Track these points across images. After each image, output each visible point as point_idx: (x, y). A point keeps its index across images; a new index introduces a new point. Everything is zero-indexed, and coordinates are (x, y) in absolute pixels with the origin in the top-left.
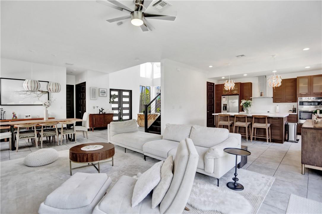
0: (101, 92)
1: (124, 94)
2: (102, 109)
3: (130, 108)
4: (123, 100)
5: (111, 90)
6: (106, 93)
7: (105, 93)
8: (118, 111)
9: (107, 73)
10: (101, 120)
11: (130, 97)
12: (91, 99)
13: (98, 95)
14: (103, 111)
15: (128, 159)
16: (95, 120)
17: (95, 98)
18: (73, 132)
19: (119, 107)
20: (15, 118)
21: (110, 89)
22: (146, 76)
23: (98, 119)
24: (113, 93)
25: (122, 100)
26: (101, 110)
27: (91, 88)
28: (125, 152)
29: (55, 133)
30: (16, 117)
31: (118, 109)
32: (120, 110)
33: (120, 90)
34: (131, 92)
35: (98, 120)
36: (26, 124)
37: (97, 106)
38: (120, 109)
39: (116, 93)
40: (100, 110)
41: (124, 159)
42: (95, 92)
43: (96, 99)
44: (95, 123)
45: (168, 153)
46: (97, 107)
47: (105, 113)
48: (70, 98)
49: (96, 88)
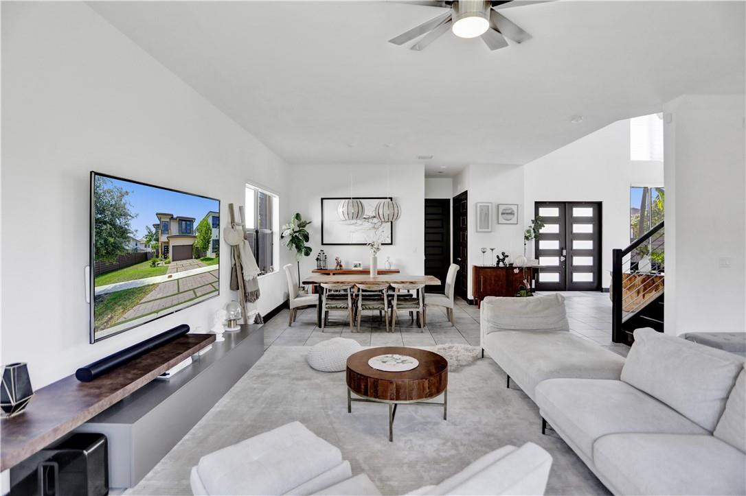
0: (503, 214)
1: (578, 212)
2: (503, 254)
3: (596, 253)
4: (575, 231)
5: (538, 205)
6: (516, 215)
7: (514, 214)
8: (558, 258)
9: (517, 166)
10: (500, 283)
11: (598, 220)
12: (479, 230)
13: (496, 222)
14: (507, 261)
15: (499, 411)
16: (485, 281)
17: (488, 228)
18: (416, 308)
19: (562, 249)
20: (338, 268)
21: (536, 203)
22: (651, 157)
23: (491, 280)
24: (544, 212)
25: (572, 231)
26: (501, 257)
27: (479, 205)
28: (508, 387)
29: (382, 306)
30: (341, 266)
31: (559, 253)
32: (565, 257)
33: (565, 203)
34: (598, 206)
35: (493, 281)
36: (338, 282)
37: (492, 248)
38: (564, 252)
39: (554, 212)
40: (498, 257)
41: (489, 407)
42: (487, 215)
43: (489, 230)
44: (484, 287)
45: (595, 441)
46: (492, 250)
47: (512, 264)
48: (442, 227)
49: (490, 205)
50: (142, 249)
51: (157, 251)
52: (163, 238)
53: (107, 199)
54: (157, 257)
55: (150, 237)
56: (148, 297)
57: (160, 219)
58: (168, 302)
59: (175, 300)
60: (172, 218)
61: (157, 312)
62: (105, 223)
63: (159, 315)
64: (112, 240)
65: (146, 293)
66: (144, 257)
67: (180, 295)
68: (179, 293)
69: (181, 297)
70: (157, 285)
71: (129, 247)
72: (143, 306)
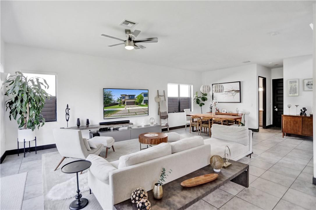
10: (297, 125)
13: (302, 90)
30: (218, 111)
35: (292, 124)
44: (286, 126)
49: (297, 80)
50: (116, 102)
51: (121, 103)
52: (123, 100)
53: (106, 93)
54: (121, 104)
55: (119, 100)
56: (118, 113)
57: (122, 96)
58: (125, 114)
59: (128, 114)
60: (126, 95)
61: (121, 116)
62: (106, 98)
63: (122, 117)
64: (108, 101)
65: (117, 112)
66: (117, 104)
67: (129, 113)
68: (129, 112)
69: (130, 114)
70: (121, 110)
71: (113, 102)
72: (116, 114)
